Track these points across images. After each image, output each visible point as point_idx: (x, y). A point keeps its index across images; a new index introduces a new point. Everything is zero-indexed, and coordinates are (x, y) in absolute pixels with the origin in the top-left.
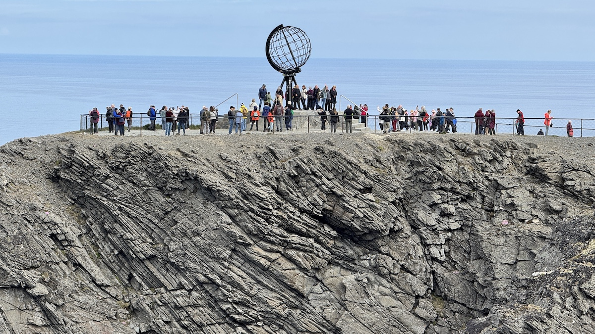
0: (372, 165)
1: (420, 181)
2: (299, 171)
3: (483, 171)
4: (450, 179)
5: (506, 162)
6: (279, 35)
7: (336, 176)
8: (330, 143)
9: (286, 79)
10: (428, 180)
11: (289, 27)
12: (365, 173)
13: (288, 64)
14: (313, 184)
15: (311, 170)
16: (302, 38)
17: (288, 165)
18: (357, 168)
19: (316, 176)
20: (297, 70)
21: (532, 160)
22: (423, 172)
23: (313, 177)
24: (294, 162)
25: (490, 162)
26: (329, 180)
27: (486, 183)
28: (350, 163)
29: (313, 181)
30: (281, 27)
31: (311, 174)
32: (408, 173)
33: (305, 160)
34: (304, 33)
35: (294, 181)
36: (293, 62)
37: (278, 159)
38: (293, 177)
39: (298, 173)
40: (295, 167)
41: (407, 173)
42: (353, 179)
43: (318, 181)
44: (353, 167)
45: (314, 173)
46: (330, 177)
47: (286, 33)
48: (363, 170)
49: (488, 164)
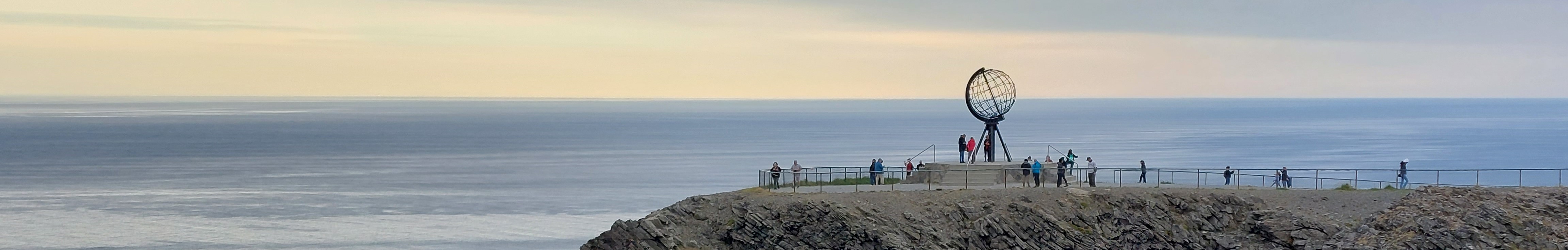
0: (1073, 223)
1: (1128, 241)
2: (991, 232)
3: (1200, 229)
4: (1161, 239)
5: (1226, 219)
6: (980, 79)
7: (1031, 237)
8: (1026, 200)
9: (987, 128)
10: (1137, 240)
11: (991, 70)
12: (1065, 233)
13: (989, 111)
14: (1006, 246)
15: (1004, 230)
16: (1006, 82)
17: (979, 224)
18: (1054, 226)
19: (1009, 236)
20: (1001, 117)
21: (1257, 217)
22: (1130, 231)
23: (1005, 237)
24: (985, 221)
25: (1208, 219)
26: (1024, 241)
27: (1204, 243)
28: (1047, 221)
29: (1006, 241)
30: (982, 71)
31: (1003, 235)
32: (1115, 232)
33: (997, 219)
34: (1007, 77)
35: (985, 243)
36: (995, 110)
37: (967, 218)
38: (985, 238)
39: (989, 232)
40: (986, 226)
41: (1113, 232)
42: (1051, 240)
43: (1011, 241)
44: (1050, 225)
45: (1006, 233)
46: (1025, 238)
47: (988, 77)
48: (1062, 229)
49: (1206, 222)
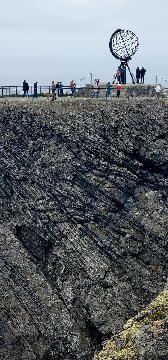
0: (166, 120)
2: (118, 124)
7: (142, 128)
8: (139, 106)
9: (122, 64)
11: (124, 30)
12: (161, 126)
14: (126, 133)
15: (125, 124)
16: (133, 37)
17: (111, 120)
19: (128, 127)
20: (130, 58)
23: (126, 128)
24: (115, 119)
26: (137, 130)
28: (151, 119)
29: (127, 131)
30: (119, 31)
31: (125, 126)
33: (122, 117)
35: (115, 131)
37: (105, 117)
38: (115, 128)
39: (118, 126)
40: (116, 122)
42: (153, 129)
43: (129, 131)
44: (153, 121)
45: (127, 126)
46: (138, 128)
48: (159, 124)
